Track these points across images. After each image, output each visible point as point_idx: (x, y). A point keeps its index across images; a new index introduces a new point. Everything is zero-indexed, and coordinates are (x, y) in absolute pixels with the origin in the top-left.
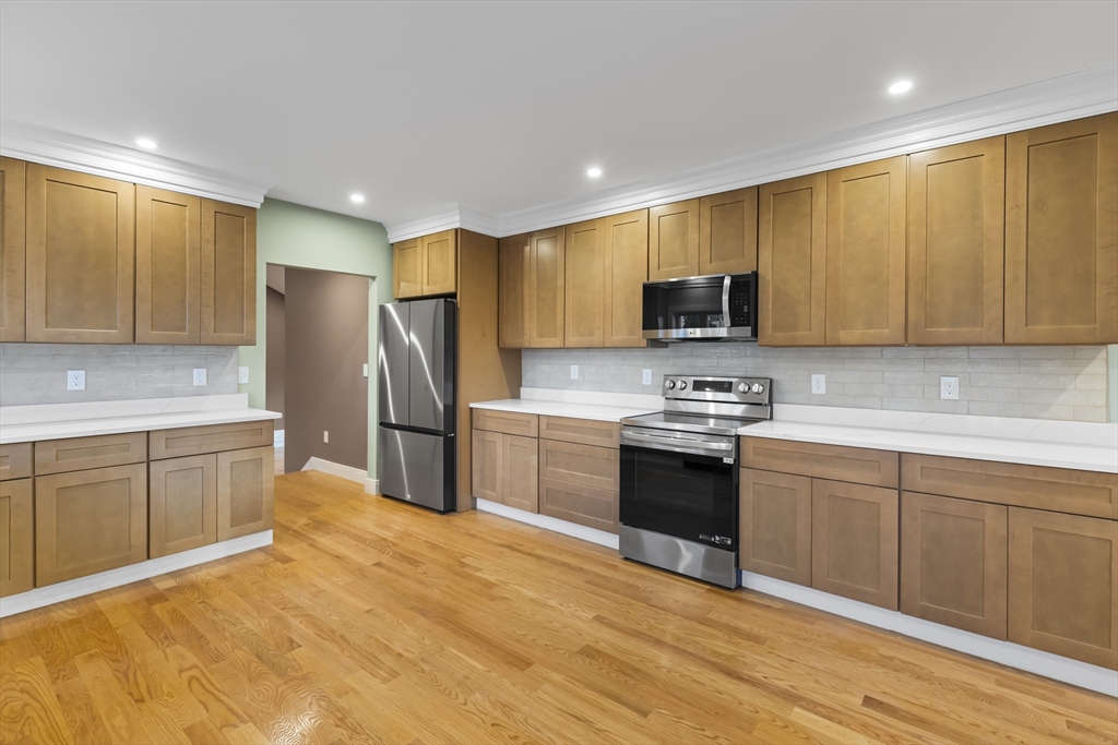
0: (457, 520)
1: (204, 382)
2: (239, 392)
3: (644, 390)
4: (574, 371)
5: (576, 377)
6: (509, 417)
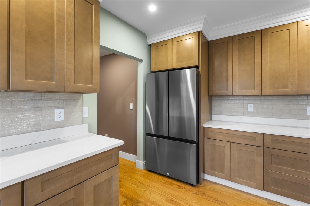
0: (200, 189)
1: (62, 119)
2: (83, 123)
4: (251, 107)
5: (252, 110)
6: (236, 133)
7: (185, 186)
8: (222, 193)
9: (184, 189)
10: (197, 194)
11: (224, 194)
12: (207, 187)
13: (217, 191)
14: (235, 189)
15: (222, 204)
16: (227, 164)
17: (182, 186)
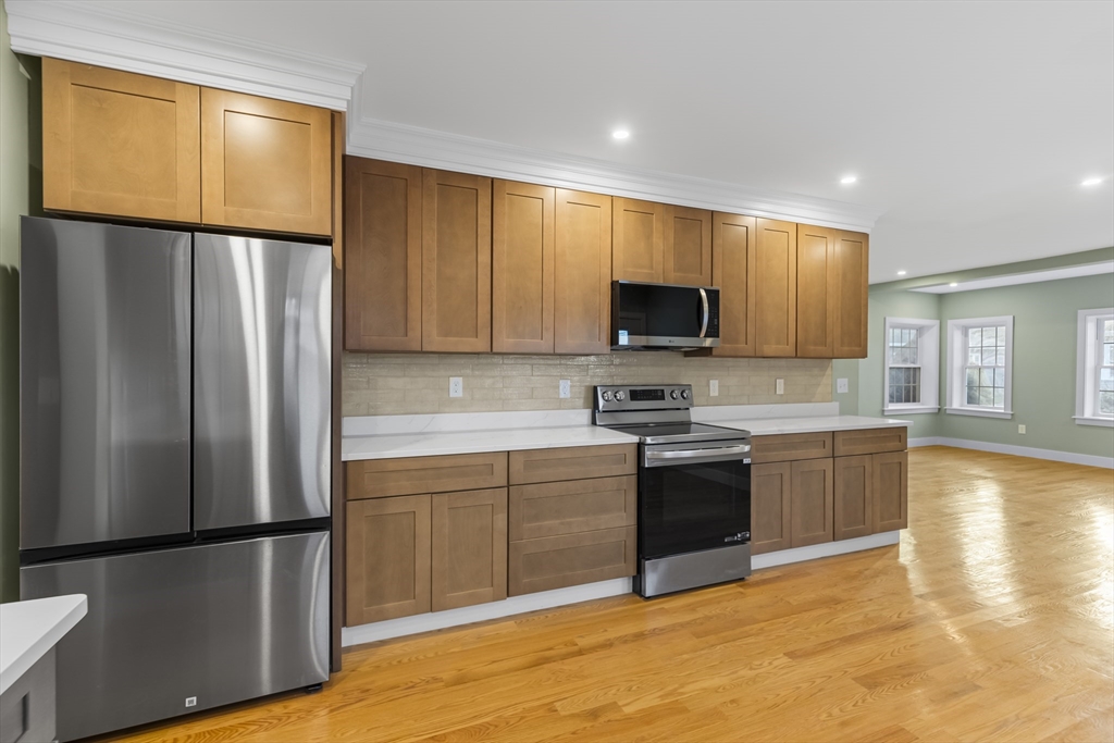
3: (561, 404)
4: (457, 386)
5: (460, 394)
6: (446, 463)
7: (285, 707)
8: (413, 659)
9: (289, 717)
10: (345, 706)
11: (421, 657)
12: (364, 669)
13: (399, 662)
14: (439, 630)
15: (429, 687)
16: (422, 563)
17: (271, 714)
